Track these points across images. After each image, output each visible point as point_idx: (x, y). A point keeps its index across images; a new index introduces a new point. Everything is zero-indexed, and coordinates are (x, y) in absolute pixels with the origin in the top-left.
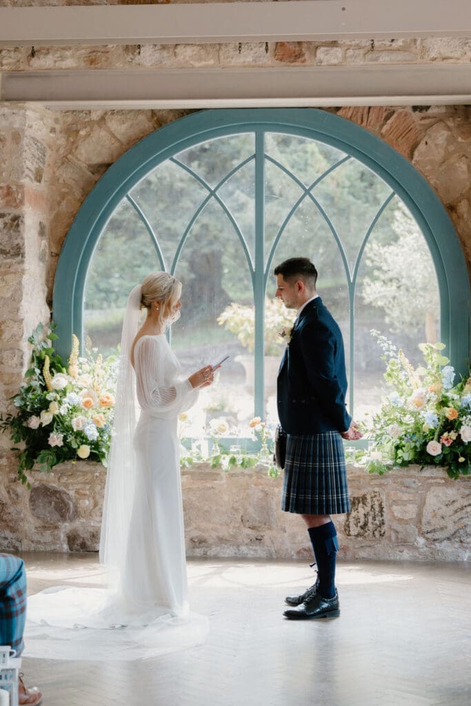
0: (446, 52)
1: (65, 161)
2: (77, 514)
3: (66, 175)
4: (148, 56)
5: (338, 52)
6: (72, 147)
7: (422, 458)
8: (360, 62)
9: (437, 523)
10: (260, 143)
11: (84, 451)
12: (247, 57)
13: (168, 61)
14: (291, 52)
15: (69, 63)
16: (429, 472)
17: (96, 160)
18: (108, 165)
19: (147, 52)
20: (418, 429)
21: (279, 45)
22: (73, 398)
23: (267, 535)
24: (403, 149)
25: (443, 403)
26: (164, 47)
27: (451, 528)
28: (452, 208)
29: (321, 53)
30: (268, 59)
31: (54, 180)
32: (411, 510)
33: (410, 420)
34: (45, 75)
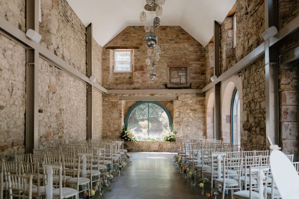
0: (169, 95)
1: (126, 106)
2: (128, 147)
3: (126, 108)
4: (136, 95)
5: (157, 95)
6: (127, 105)
7: (167, 140)
8: (160, 96)
9: (169, 148)
10: (148, 104)
11: (129, 140)
12: (147, 95)
13: (138, 95)
14: (152, 95)
15: (127, 96)
16: (168, 142)
17: (130, 106)
18: (131, 107)
19: (136, 94)
20: (167, 136)
21: (151, 94)
22: (128, 134)
23: (150, 149)
24: (165, 105)
25: (169, 134)
26: (138, 94)
27: (170, 148)
28: (170, 112)
29: (155, 95)
30: (150, 95)
31: (125, 108)
32: (166, 146)
33: (166, 136)
34: (124, 97)
